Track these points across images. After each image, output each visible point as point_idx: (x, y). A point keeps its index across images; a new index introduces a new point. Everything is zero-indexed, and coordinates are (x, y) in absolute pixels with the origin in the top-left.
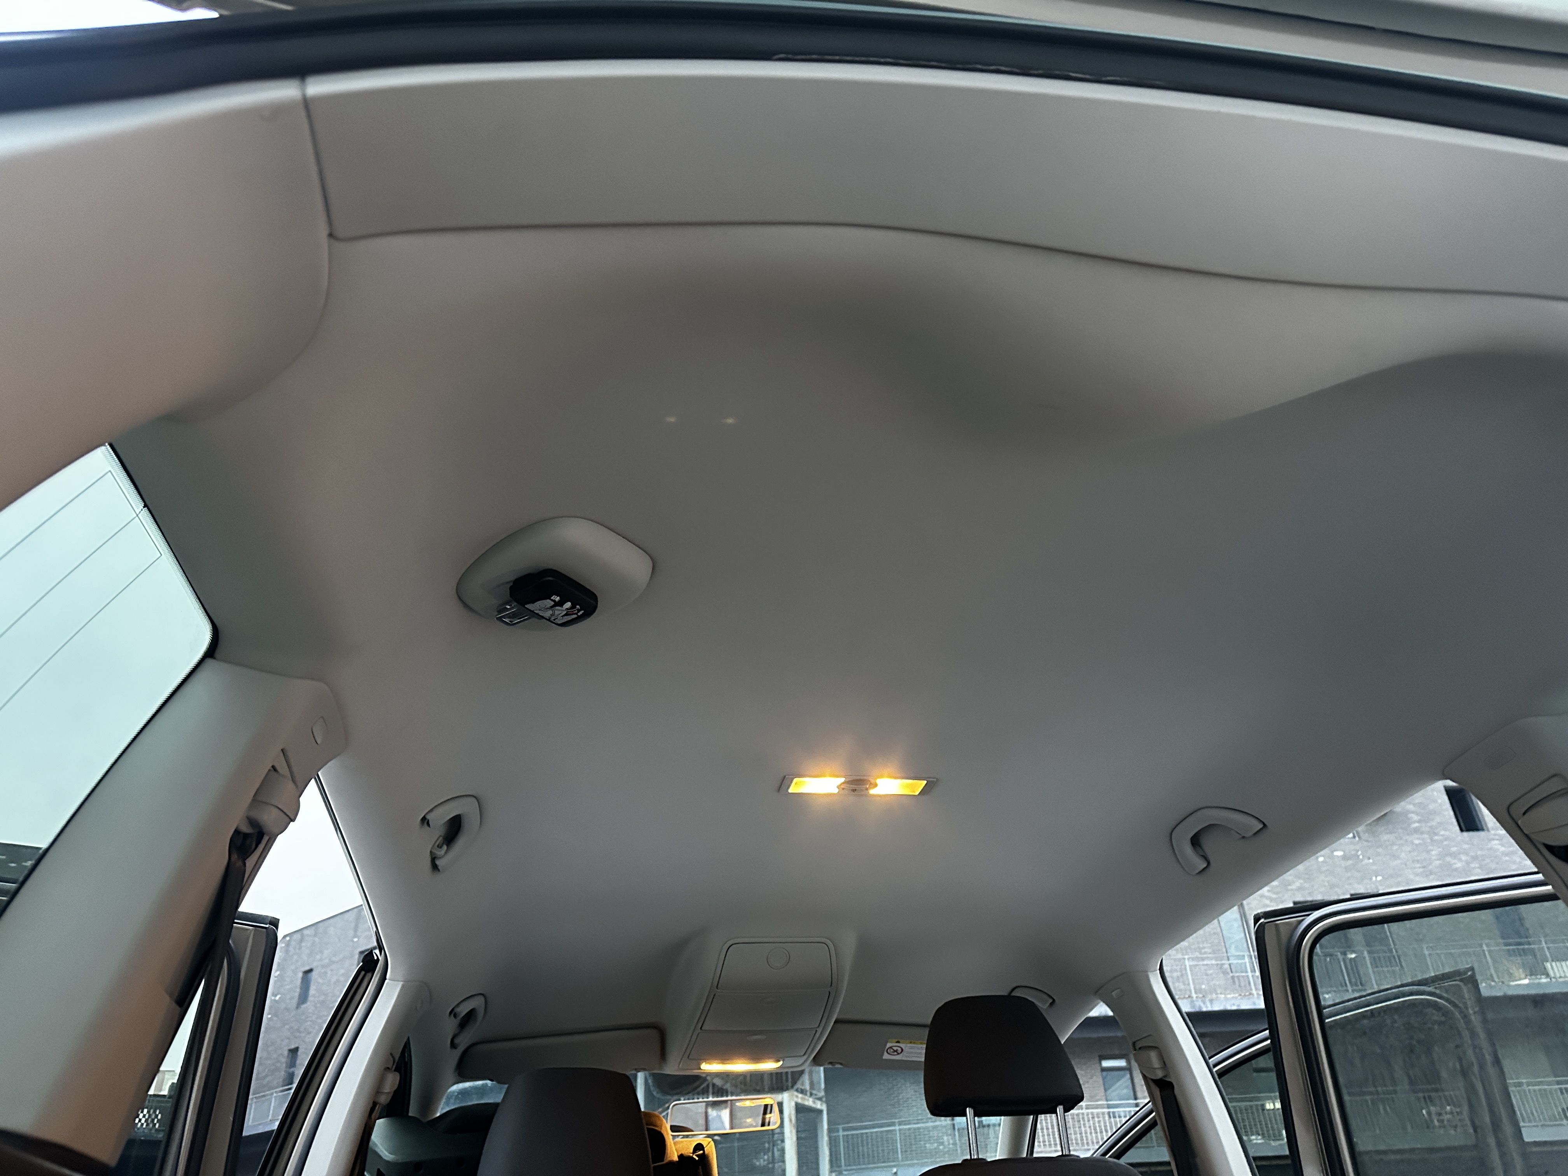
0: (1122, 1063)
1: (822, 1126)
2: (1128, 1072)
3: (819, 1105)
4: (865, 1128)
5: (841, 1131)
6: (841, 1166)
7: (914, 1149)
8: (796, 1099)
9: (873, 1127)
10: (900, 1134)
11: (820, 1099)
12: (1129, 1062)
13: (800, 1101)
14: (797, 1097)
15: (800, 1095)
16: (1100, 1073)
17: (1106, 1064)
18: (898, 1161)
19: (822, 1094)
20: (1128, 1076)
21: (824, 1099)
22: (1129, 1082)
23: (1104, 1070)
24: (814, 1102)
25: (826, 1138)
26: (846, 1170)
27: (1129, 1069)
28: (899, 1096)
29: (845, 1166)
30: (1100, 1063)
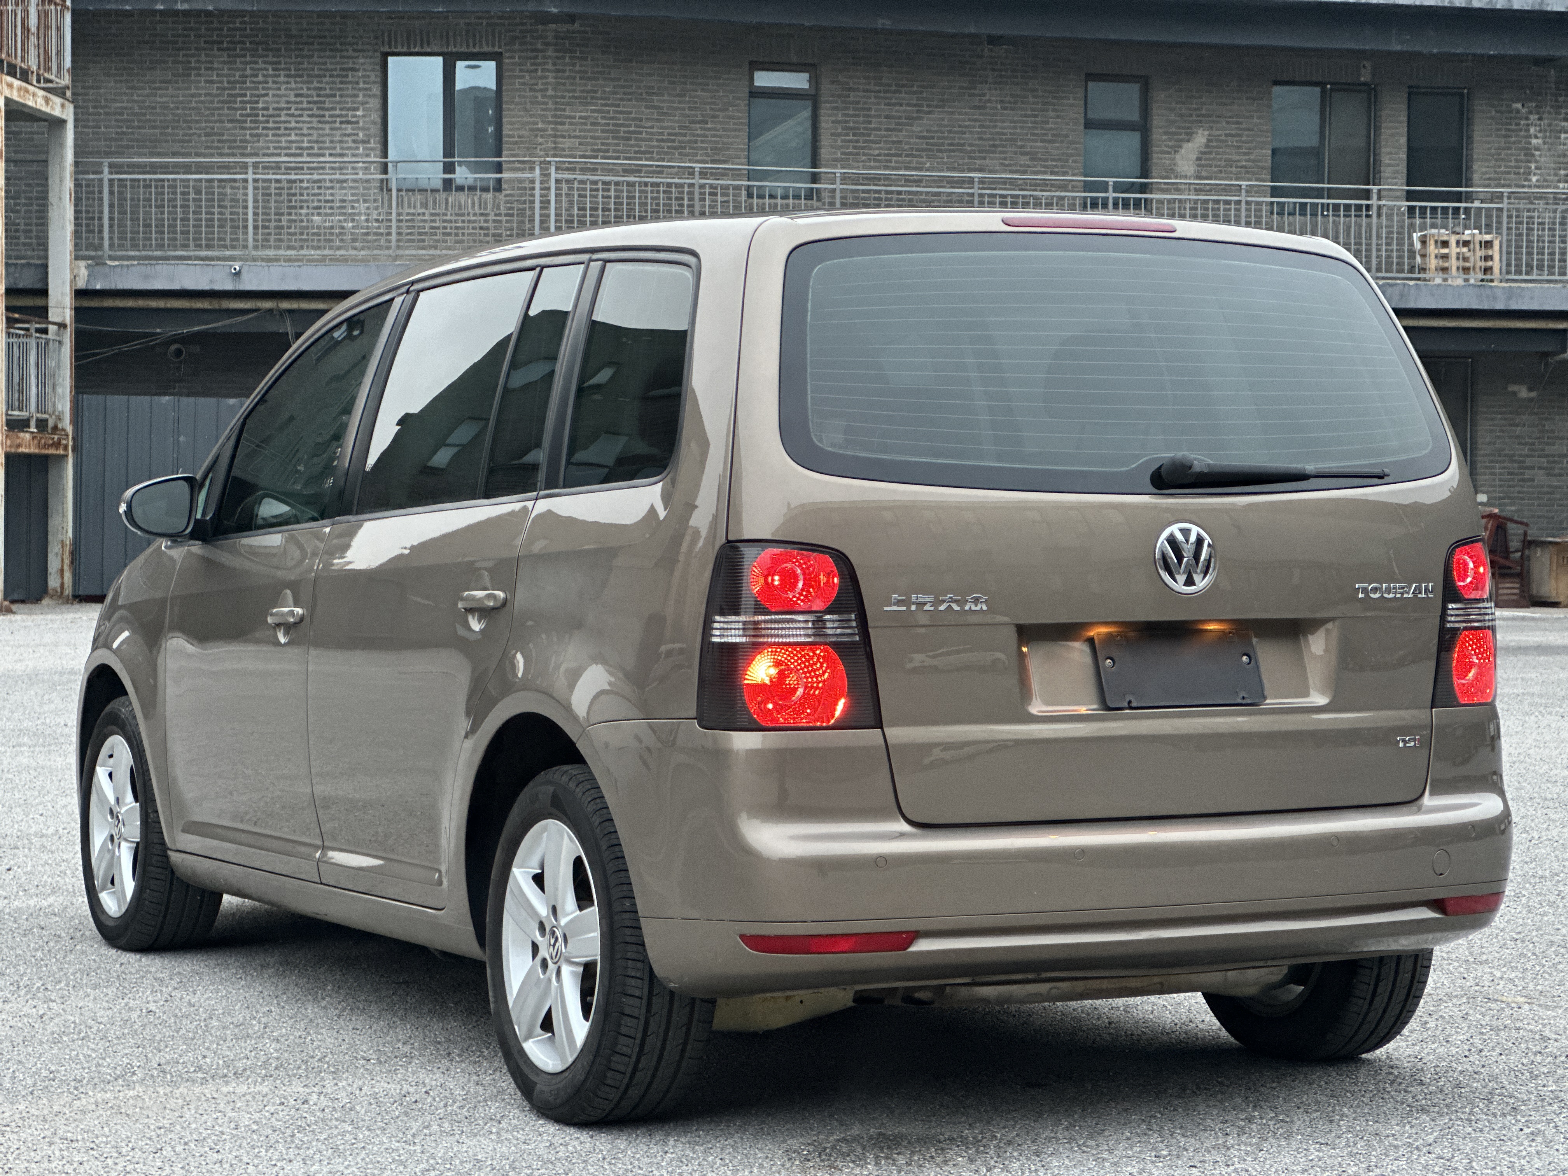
0: (798, 81)
1: (62, 158)
2: (809, 103)
3: (58, 108)
4: (165, 168)
5: (106, 170)
6: (100, 247)
7: (284, 223)
8: (7, 92)
9: (187, 169)
10: (255, 188)
11: (60, 92)
12: (815, 81)
13: (15, 96)
14: (10, 86)
15: (17, 83)
16: (743, 104)
17: (764, 79)
18: (246, 247)
19: (66, 80)
20: (807, 113)
21: (69, 94)
22: (808, 124)
23: (758, 94)
24: (47, 101)
25: (69, 184)
26: (111, 258)
27: (812, 98)
28: (257, 102)
29: (111, 246)
30: (752, 79)
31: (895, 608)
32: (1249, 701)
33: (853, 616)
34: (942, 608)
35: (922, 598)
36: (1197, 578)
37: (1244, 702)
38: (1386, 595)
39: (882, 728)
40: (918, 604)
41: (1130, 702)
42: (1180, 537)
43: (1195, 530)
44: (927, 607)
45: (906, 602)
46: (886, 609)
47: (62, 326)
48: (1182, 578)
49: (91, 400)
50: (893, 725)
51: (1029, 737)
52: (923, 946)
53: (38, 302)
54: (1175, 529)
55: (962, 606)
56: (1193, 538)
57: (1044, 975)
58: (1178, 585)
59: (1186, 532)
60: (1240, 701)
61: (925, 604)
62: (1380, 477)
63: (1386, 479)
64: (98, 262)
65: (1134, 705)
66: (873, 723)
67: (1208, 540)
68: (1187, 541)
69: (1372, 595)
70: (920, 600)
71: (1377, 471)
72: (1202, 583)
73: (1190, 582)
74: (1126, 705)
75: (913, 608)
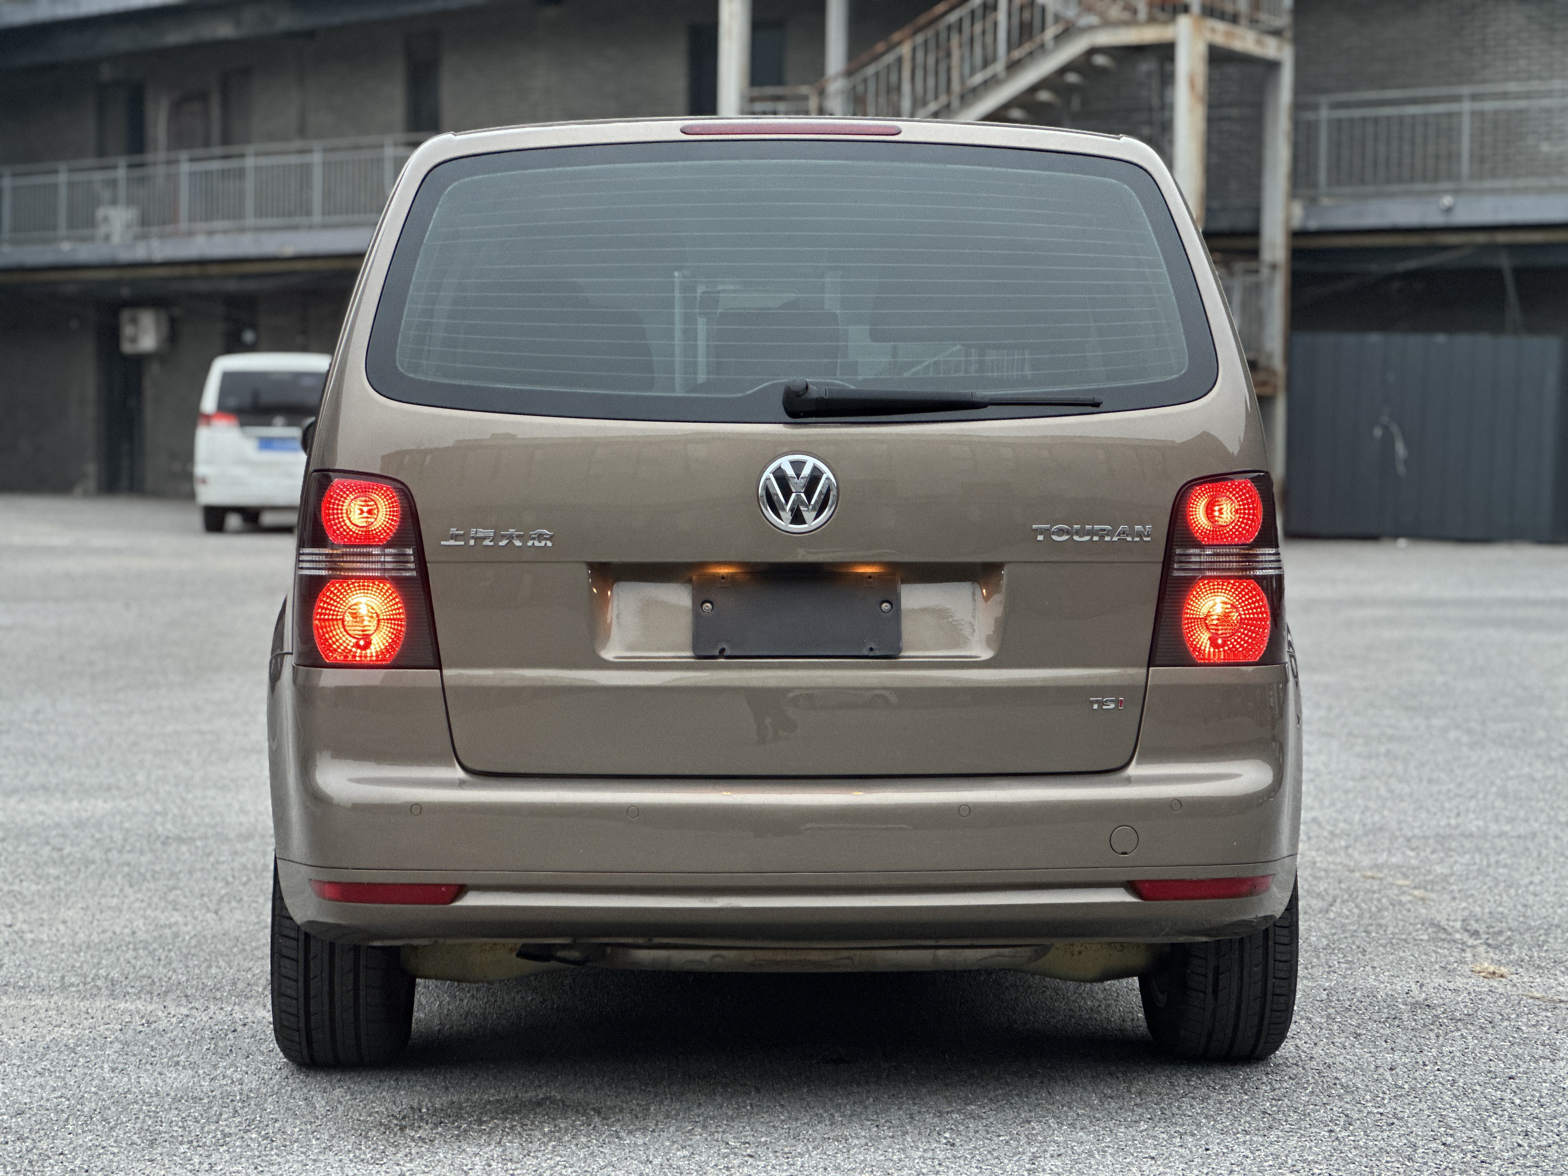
31: (452, 542)
32: (878, 653)
33: (410, 551)
34: (503, 543)
35: (481, 532)
36: (808, 515)
37: (872, 654)
38: (1076, 538)
39: (441, 669)
40: (476, 539)
41: (723, 650)
42: (790, 472)
43: (811, 462)
44: (487, 542)
45: (465, 537)
46: (443, 543)
47: (1274, 267)
48: (787, 515)
49: (1305, 339)
50: (450, 667)
51: (588, 684)
52: (471, 900)
53: (1247, 243)
54: (785, 463)
55: (525, 543)
56: (806, 472)
57: (656, 941)
58: (784, 523)
59: (798, 466)
60: (865, 652)
61: (485, 538)
62: (1092, 406)
63: (1101, 409)
64: (1311, 202)
65: (728, 652)
66: (432, 663)
67: (827, 473)
68: (798, 476)
69: (1055, 538)
70: (479, 535)
71: (1088, 397)
72: (812, 522)
73: (798, 518)
74: (717, 653)
75: (472, 542)
